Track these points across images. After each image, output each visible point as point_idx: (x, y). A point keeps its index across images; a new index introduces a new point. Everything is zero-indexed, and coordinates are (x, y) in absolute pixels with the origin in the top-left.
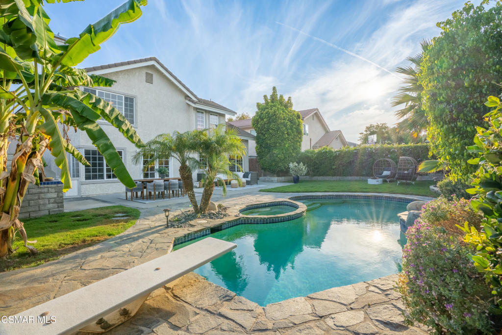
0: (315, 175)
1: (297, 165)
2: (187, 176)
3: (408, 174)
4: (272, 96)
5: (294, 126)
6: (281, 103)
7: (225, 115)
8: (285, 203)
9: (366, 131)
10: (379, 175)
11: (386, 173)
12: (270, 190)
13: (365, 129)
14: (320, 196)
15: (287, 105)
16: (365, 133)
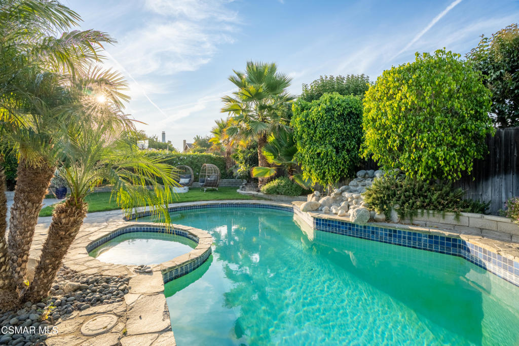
11: (183, 181)
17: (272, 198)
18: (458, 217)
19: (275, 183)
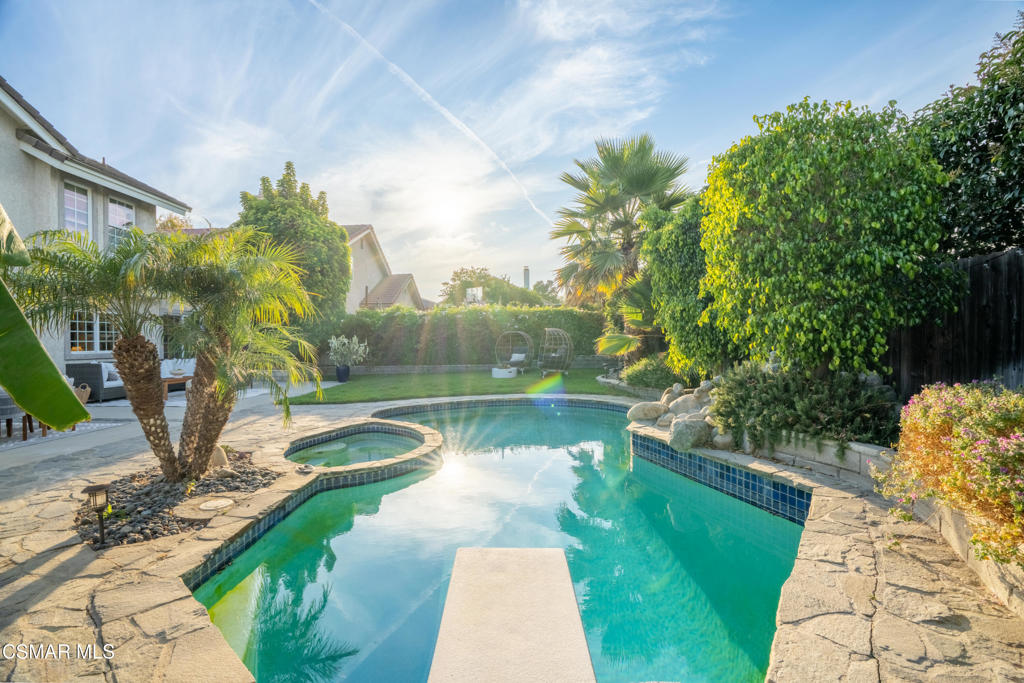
0: (378, 364)
1: (346, 341)
2: (147, 371)
3: (561, 357)
4: (282, 183)
5: (336, 257)
6: (305, 202)
7: (155, 206)
8: (371, 426)
9: (454, 280)
10: (506, 362)
11: (516, 357)
12: (304, 400)
13: (451, 275)
14: (427, 406)
15: (318, 208)
16: (451, 283)
17: (641, 393)
18: (842, 451)
19: (641, 365)
